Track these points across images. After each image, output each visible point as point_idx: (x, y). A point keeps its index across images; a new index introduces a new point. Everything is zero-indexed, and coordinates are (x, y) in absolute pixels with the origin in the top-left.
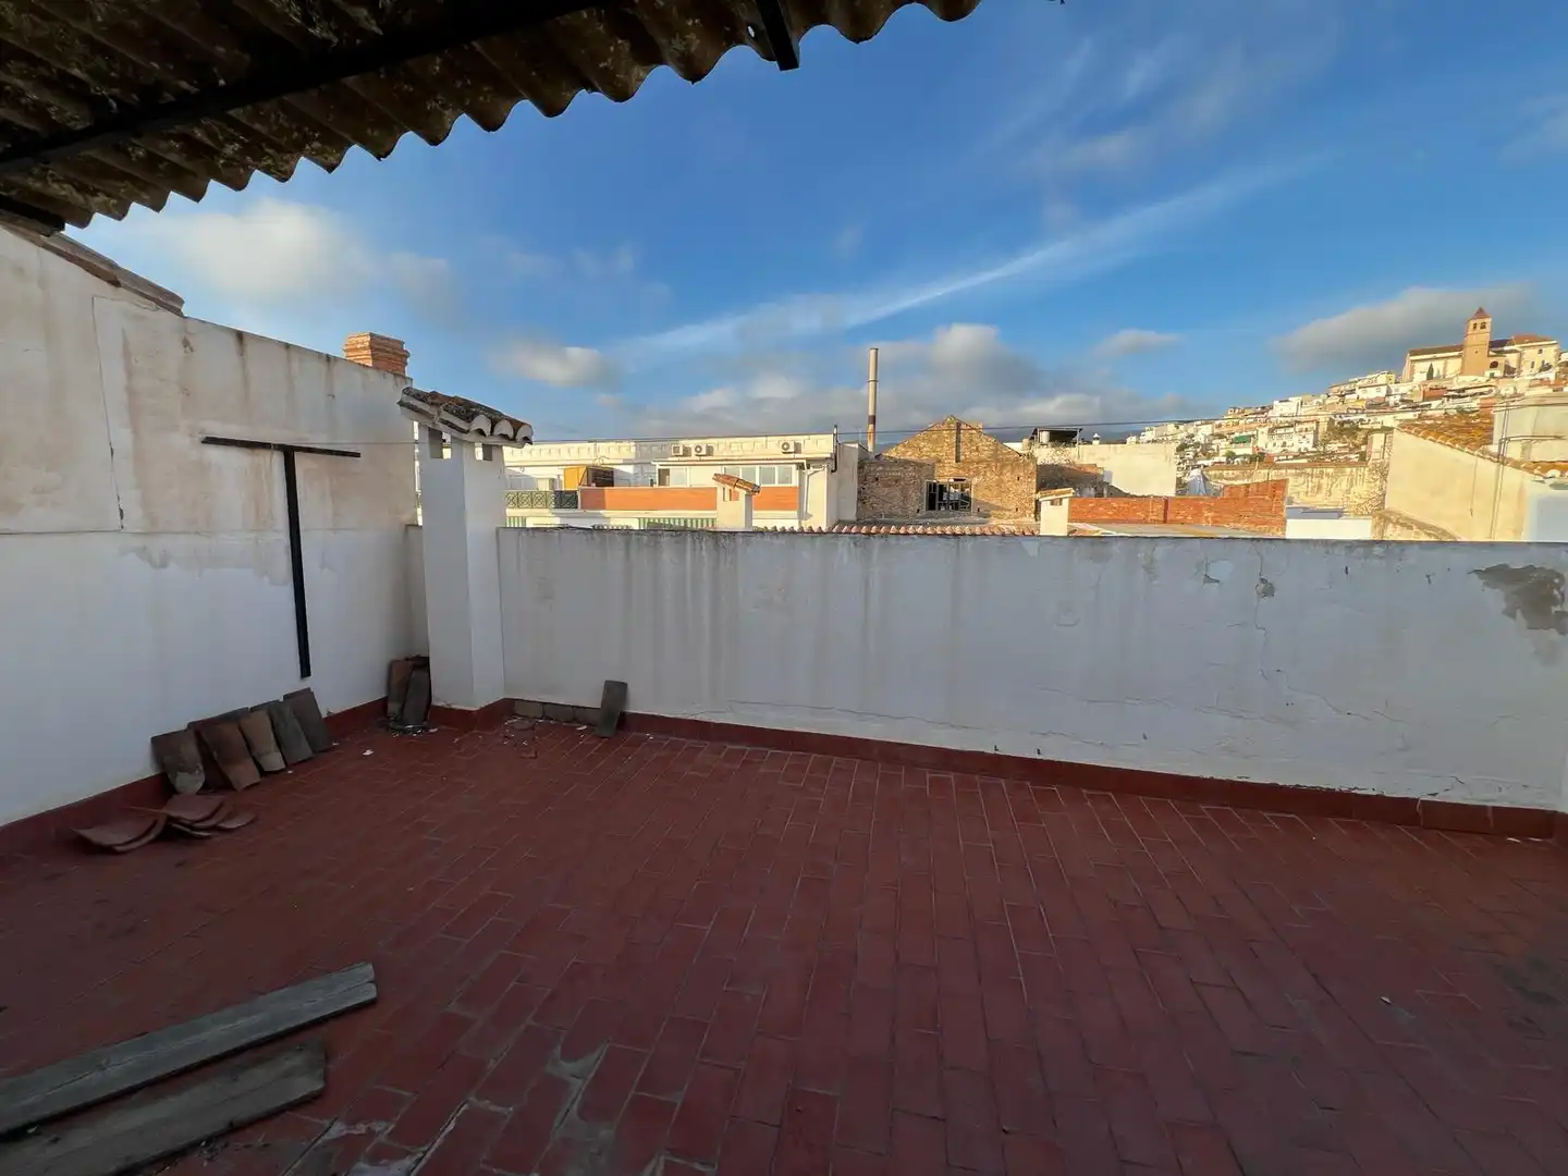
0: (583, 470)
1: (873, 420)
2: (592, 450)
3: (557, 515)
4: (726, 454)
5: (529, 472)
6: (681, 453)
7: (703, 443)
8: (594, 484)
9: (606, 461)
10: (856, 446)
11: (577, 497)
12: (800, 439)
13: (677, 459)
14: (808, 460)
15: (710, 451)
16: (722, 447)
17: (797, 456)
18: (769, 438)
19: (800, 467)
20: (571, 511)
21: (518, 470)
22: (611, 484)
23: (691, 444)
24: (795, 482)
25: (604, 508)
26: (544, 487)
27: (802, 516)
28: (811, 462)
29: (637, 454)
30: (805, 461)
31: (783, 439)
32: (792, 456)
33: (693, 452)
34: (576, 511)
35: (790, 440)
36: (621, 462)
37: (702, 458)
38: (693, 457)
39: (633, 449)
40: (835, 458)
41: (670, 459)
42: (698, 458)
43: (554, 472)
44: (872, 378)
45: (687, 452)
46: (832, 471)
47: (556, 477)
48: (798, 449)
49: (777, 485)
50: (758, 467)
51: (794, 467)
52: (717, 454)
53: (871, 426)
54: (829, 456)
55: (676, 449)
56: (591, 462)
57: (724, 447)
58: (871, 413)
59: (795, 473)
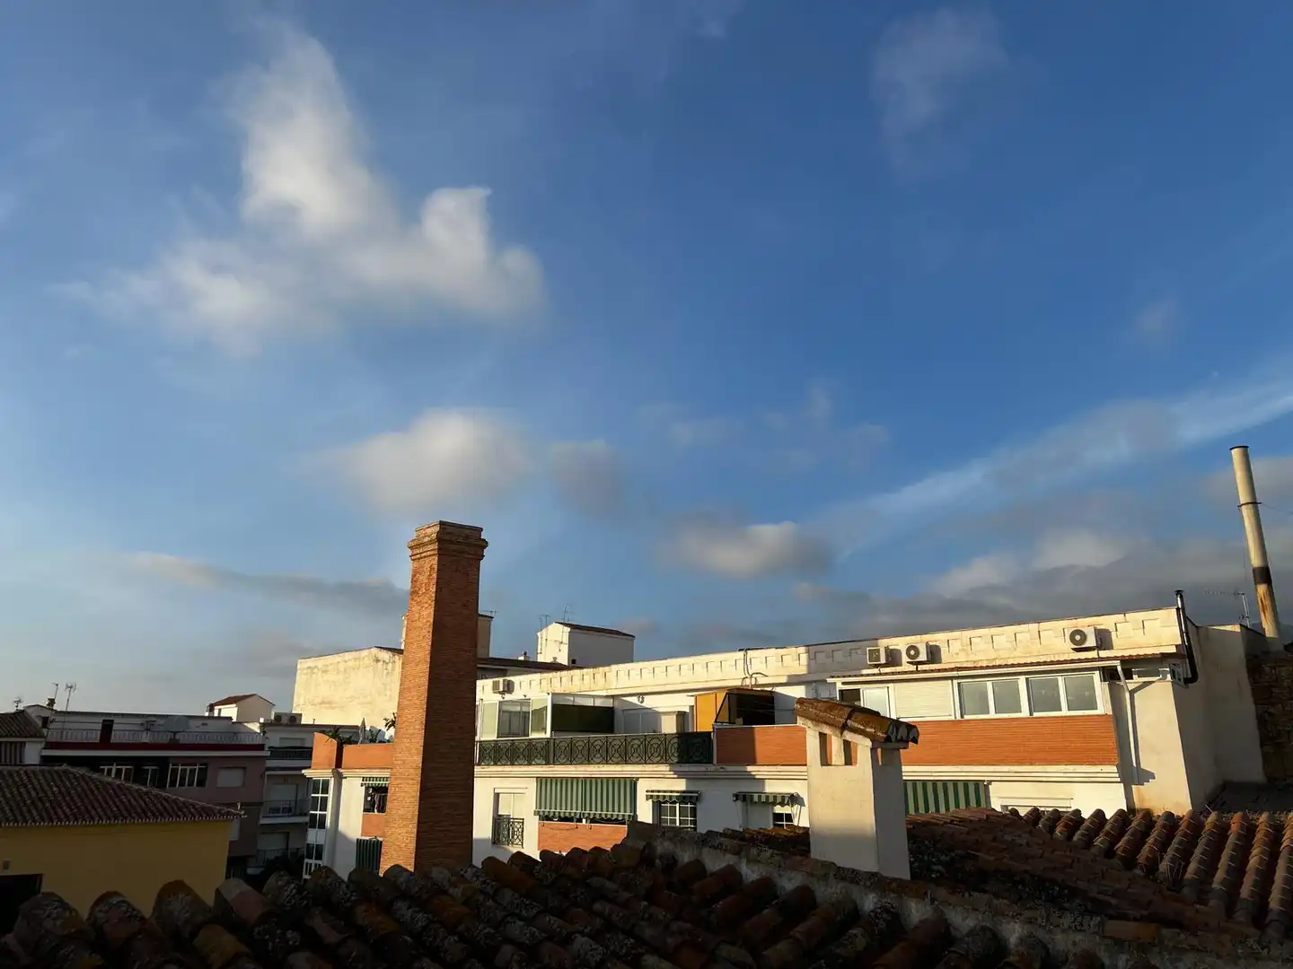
0: (721, 696)
1: (1264, 575)
2: (741, 663)
3: (680, 775)
4: (962, 660)
5: (649, 702)
6: (883, 661)
7: (921, 641)
8: (740, 720)
9: (762, 681)
10: (1237, 628)
11: (710, 741)
12: (1106, 622)
13: (876, 671)
14: (1125, 661)
15: (934, 654)
16: (956, 646)
17: (1103, 654)
18: (1044, 625)
19: (1109, 675)
20: (702, 768)
21: (634, 700)
22: (770, 720)
23: (900, 644)
24: (1103, 707)
25: (754, 763)
26: (669, 726)
27: (1132, 775)
28: (1132, 665)
29: (809, 665)
30: (1117, 663)
31: (1069, 625)
32: (1093, 654)
33: (905, 658)
34: (711, 768)
35: (1087, 624)
36: (784, 680)
37: (920, 667)
38: (906, 666)
39: (804, 657)
40: (1185, 654)
41: (865, 672)
42: (913, 668)
43: (684, 703)
44: (1243, 497)
45: (893, 657)
46: (1187, 681)
47: (687, 710)
48: (1104, 640)
49: (1065, 712)
50: (1022, 679)
51: (1097, 676)
52: (949, 658)
53: (1262, 589)
54: (1173, 650)
55: (874, 654)
56: (738, 683)
57: (958, 646)
58: (1256, 561)
59: (1101, 689)
